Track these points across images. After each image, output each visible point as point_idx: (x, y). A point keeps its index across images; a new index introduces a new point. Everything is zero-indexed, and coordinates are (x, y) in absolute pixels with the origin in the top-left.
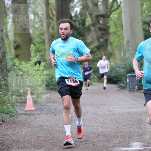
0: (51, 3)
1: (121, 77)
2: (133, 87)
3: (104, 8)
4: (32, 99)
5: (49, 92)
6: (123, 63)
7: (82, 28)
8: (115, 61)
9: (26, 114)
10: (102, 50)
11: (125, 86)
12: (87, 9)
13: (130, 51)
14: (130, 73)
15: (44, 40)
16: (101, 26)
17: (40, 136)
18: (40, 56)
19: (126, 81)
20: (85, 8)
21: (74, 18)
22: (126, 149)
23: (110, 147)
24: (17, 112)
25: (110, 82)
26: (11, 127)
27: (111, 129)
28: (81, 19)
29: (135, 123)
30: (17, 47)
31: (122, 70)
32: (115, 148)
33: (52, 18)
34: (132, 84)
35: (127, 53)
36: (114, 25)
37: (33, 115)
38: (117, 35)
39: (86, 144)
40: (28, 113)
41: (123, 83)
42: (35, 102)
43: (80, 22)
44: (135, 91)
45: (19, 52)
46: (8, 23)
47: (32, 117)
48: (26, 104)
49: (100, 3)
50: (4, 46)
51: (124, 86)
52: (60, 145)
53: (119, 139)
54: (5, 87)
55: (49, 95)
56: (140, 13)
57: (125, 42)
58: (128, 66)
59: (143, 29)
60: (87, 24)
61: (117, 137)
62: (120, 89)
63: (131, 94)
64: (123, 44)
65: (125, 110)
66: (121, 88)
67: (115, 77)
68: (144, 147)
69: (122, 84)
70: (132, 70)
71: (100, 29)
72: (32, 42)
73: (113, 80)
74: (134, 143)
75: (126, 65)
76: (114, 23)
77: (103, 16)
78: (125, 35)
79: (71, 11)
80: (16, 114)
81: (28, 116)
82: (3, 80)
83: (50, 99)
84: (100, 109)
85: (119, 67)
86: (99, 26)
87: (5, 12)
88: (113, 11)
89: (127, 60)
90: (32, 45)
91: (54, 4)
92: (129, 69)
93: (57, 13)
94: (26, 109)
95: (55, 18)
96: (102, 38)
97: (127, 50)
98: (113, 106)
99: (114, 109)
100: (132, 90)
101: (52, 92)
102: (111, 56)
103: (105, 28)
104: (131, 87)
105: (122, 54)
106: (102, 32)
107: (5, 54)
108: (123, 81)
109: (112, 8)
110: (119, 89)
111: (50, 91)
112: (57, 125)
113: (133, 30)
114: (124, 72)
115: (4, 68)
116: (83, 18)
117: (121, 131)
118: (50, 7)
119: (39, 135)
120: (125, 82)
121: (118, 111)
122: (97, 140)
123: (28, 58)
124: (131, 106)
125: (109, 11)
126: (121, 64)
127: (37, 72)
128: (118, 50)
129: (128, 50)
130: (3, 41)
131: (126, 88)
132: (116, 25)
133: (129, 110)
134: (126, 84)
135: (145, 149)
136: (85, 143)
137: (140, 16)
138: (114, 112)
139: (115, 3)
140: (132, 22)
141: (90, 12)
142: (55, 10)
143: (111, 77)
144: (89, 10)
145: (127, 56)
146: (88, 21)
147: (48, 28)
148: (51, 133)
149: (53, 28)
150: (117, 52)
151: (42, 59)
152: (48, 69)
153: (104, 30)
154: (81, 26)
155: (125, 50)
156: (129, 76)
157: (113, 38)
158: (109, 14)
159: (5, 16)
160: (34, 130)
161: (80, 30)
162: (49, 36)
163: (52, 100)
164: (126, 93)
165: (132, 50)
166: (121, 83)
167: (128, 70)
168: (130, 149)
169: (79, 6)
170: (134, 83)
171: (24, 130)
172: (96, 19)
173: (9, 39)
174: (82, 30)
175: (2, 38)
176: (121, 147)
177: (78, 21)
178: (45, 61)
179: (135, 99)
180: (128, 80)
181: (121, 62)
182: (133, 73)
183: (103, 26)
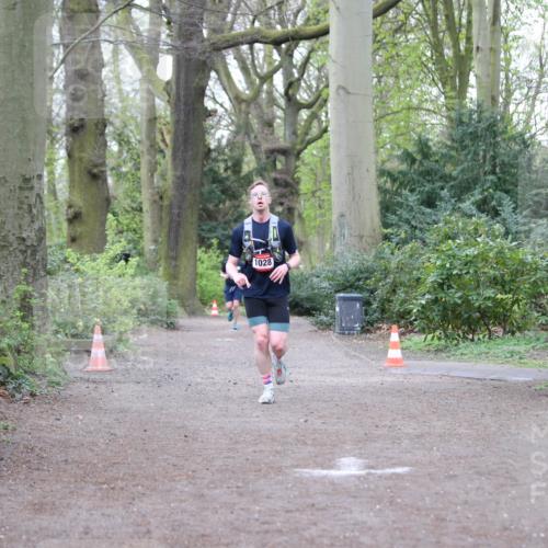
0: (160, 117)
1: (321, 299)
2: (349, 325)
3: (287, 133)
4: (105, 344)
6: (327, 268)
7: (233, 178)
8: (311, 263)
9: (88, 381)
11: (331, 321)
12: (247, 134)
13: (346, 239)
14: (344, 292)
15: (141, 203)
16: (278, 176)
17: (118, 433)
18: (129, 242)
19: (335, 310)
20: (243, 133)
21: (214, 155)
22: (325, 472)
23: (286, 467)
24: (66, 373)
25: (297, 310)
26: (52, 409)
27: (290, 425)
28: (231, 158)
29: (350, 412)
30: (75, 218)
31: (326, 284)
32: (297, 470)
33: (162, 151)
34: (347, 318)
35: (338, 243)
36: (313, 177)
37: (105, 382)
38: (318, 200)
39: (228, 457)
40: (92, 377)
41: (327, 315)
42: (110, 352)
43: (230, 164)
44: (353, 334)
45: (79, 229)
46: (55, 160)
47: (102, 388)
48: (89, 355)
49: (278, 121)
50: (42, 213)
51: (327, 323)
52: (166, 457)
53: (310, 448)
54: (40, 313)
55: (146, 335)
56: (372, 149)
57: (334, 217)
58: (340, 275)
59: (379, 188)
60: (245, 169)
61: (305, 443)
62: (319, 328)
63: (344, 342)
64: (331, 221)
65: (327, 380)
66: (321, 327)
67: (308, 299)
68: (367, 471)
69: (323, 318)
70: (348, 284)
71: (276, 182)
72: (111, 206)
73: (302, 306)
74: (343, 459)
75: (335, 271)
76: (312, 170)
77: (284, 152)
78: (334, 199)
79: (207, 136)
80: (64, 379)
81: (92, 386)
82: (36, 295)
85: (318, 277)
86: (273, 175)
87: (50, 132)
88: (309, 143)
89: (337, 260)
90: (110, 216)
91: (168, 119)
92: (342, 282)
93: (175, 140)
94: (89, 368)
95: (168, 153)
96: (282, 204)
97: (338, 235)
98: (300, 368)
99: (302, 377)
100: (347, 332)
101: (154, 329)
103: (289, 180)
104: (343, 325)
105: (328, 245)
106: (280, 190)
107: (45, 234)
108: (326, 310)
109: (306, 134)
110: (316, 328)
111: (148, 327)
112: (162, 409)
113: (353, 188)
114: (331, 287)
115: (40, 267)
116: (236, 153)
117: (315, 430)
118: (158, 126)
119: (117, 431)
120: (331, 312)
121: (311, 381)
122: (257, 449)
123: (99, 245)
124: (342, 371)
125: (299, 140)
126: (324, 270)
127: (119, 280)
128: (318, 233)
129: (341, 236)
130: (42, 203)
131: (332, 327)
132: (315, 175)
133: (336, 380)
134: (333, 317)
135: (369, 474)
136: (225, 454)
137: (373, 157)
138: (300, 383)
139: (315, 123)
140: (352, 170)
141: (253, 141)
142: (169, 132)
143: (297, 300)
144: (252, 136)
145: (338, 249)
146: (248, 163)
147: (152, 175)
148: (146, 427)
149: (163, 176)
150: (314, 240)
151: (135, 248)
152: (147, 274)
153: (287, 185)
154: (229, 172)
155: (335, 236)
156: (341, 298)
157: (307, 204)
158: (298, 147)
159: (48, 142)
160: (106, 420)
161: (228, 183)
162: (153, 195)
164: (332, 340)
165: (351, 235)
166: (322, 313)
167: (338, 285)
168: (333, 473)
169: (227, 126)
170: (352, 317)
171: (81, 417)
172: (268, 158)
173: (56, 199)
174: (232, 183)
175: (39, 196)
176: (314, 468)
177: (226, 161)
178: (140, 254)
179: (353, 353)
180: (337, 309)
181: (323, 263)
182: (351, 292)
183: (283, 176)
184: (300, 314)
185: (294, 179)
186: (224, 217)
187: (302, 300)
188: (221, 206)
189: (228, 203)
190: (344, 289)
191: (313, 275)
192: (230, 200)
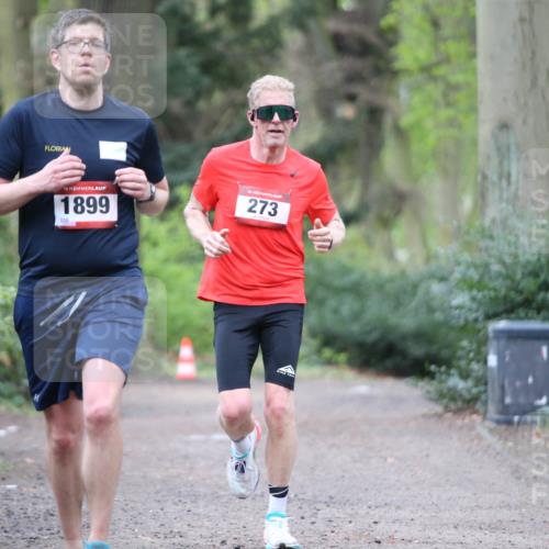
1: (452, 335)
2: (522, 400)
5: (16, 411)
6: (466, 257)
7: (229, 33)
8: (425, 244)
10: (345, 171)
11: (475, 391)
13: (513, 188)
14: (508, 318)
16: (342, 27)
19: (486, 362)
25: (389, 363)
31: (461, 299)
34: (518, 384)
35: (493, 196)
36: (427, 26)
38: (441, 87)
41: (465, 376)
44: (533, 423)
51: (467, 396)
55: (13, 428)
57: (485, 131)
58: (499, 275)
62: (447, 409)
63: (510, 444)
64: (475, 142)
65: (469, 540)
66: (452, 406)
67: (420, 336)
69: (455, 382)
70: (519, 299)
71: (340, 44)
73: (404, 354)
75: (486, 266)
78: (484, 84)
83: (20, 454)
84: (321, 526)
85: (443, 279)
86: (332, 25)
89: (491, 237)
92: (503, 292)
96: (351, 98)
97: (493, 177)
98: (398, 508)
99: (403, 531)
100: (516, 418)
102: (398, 212)
103: (372, 37)
104: (508, 400)
105: (468, 203)
106: (351, 63)
108: (463, 363)
110: (439, 409)
111: (20, 406)
113: (533, 53)
114: (474, 306)
120: (475, 366)
121: (427, 542)
124: (505, 514)
126: (458, 263)
128: (445, 172)
129: (500, 178)
131: (479, 406)
132: (435, 24)
133: (491, 539)
134: (482, 381)
140: (532, 10)
145: (493, 212)
147: (26, 26)
150: (433, 189)
153: (364, 49)
154: (222, 19)
155: (485, 177)
156: (500, 334)
157: (417, 99)
161: (219, 46)
163: (29, 460)
164: (479, 437)
166: (453, 371)
167: (494, 300)
170: (530, 380)
174: (229, 45)
180: (492, 360)
181: (455, 247)
182: (527, 317)
183: (357, 29)
184: (400, 372)
185: (381, 33)
186: (207, 132)
187: (404, 337)
188: (202, 105)
189: (218, 97)
190: (509, 310)
191: (432, 276)
192: (224, 89)
